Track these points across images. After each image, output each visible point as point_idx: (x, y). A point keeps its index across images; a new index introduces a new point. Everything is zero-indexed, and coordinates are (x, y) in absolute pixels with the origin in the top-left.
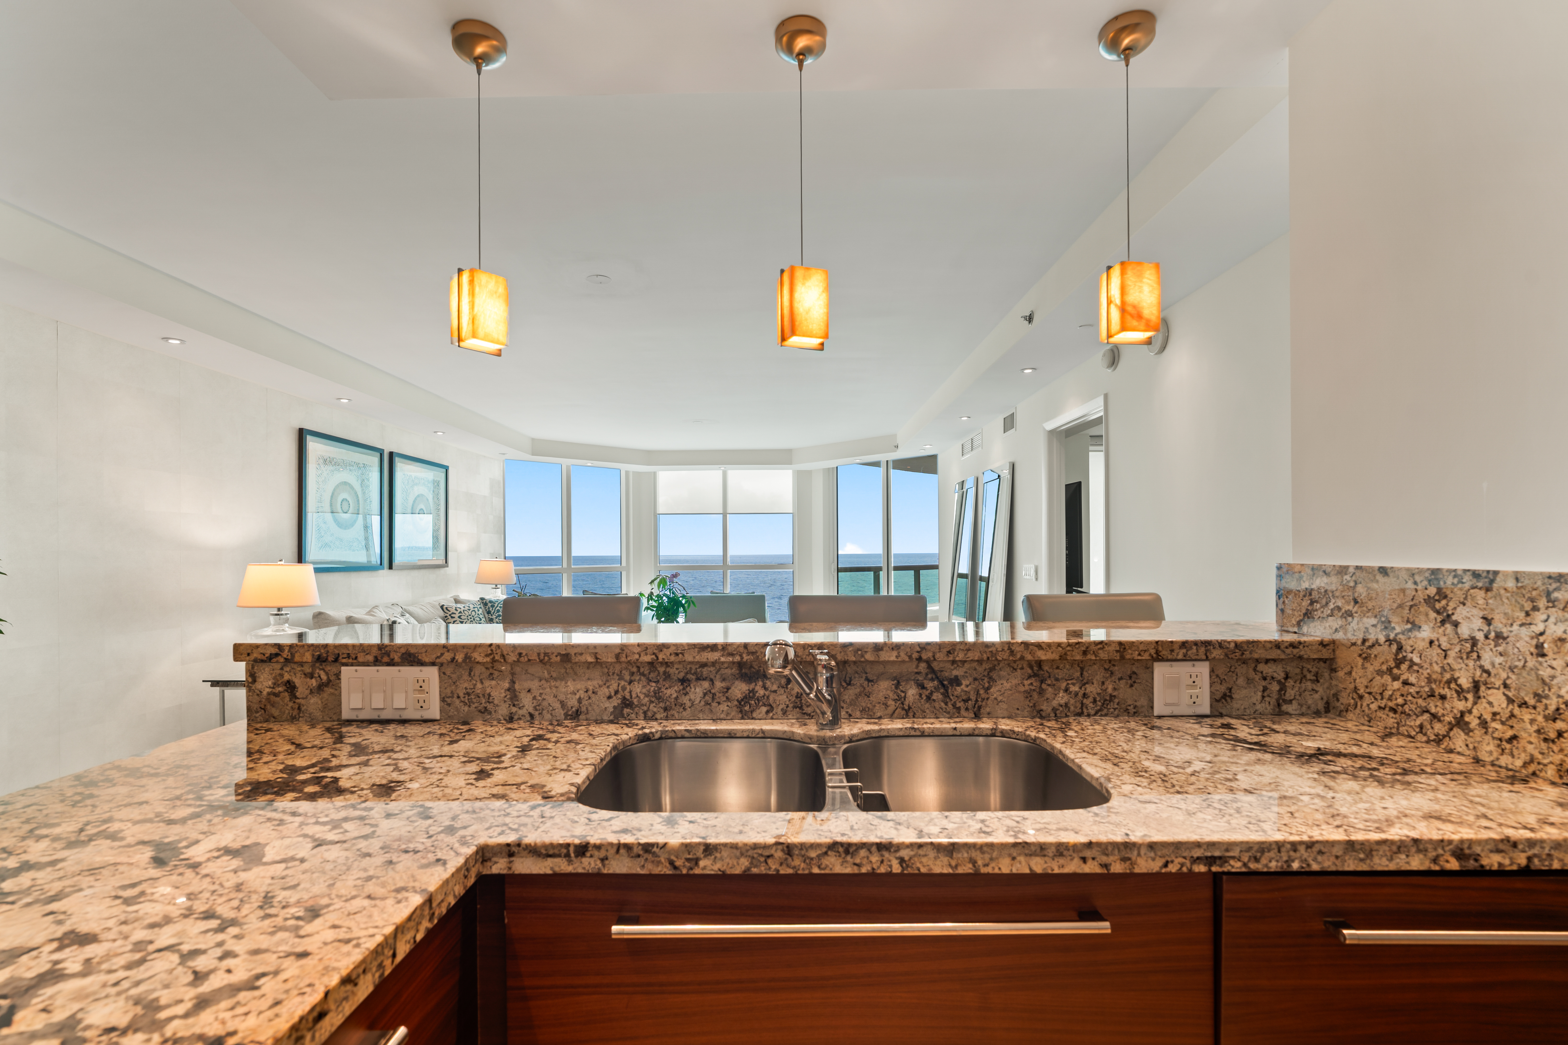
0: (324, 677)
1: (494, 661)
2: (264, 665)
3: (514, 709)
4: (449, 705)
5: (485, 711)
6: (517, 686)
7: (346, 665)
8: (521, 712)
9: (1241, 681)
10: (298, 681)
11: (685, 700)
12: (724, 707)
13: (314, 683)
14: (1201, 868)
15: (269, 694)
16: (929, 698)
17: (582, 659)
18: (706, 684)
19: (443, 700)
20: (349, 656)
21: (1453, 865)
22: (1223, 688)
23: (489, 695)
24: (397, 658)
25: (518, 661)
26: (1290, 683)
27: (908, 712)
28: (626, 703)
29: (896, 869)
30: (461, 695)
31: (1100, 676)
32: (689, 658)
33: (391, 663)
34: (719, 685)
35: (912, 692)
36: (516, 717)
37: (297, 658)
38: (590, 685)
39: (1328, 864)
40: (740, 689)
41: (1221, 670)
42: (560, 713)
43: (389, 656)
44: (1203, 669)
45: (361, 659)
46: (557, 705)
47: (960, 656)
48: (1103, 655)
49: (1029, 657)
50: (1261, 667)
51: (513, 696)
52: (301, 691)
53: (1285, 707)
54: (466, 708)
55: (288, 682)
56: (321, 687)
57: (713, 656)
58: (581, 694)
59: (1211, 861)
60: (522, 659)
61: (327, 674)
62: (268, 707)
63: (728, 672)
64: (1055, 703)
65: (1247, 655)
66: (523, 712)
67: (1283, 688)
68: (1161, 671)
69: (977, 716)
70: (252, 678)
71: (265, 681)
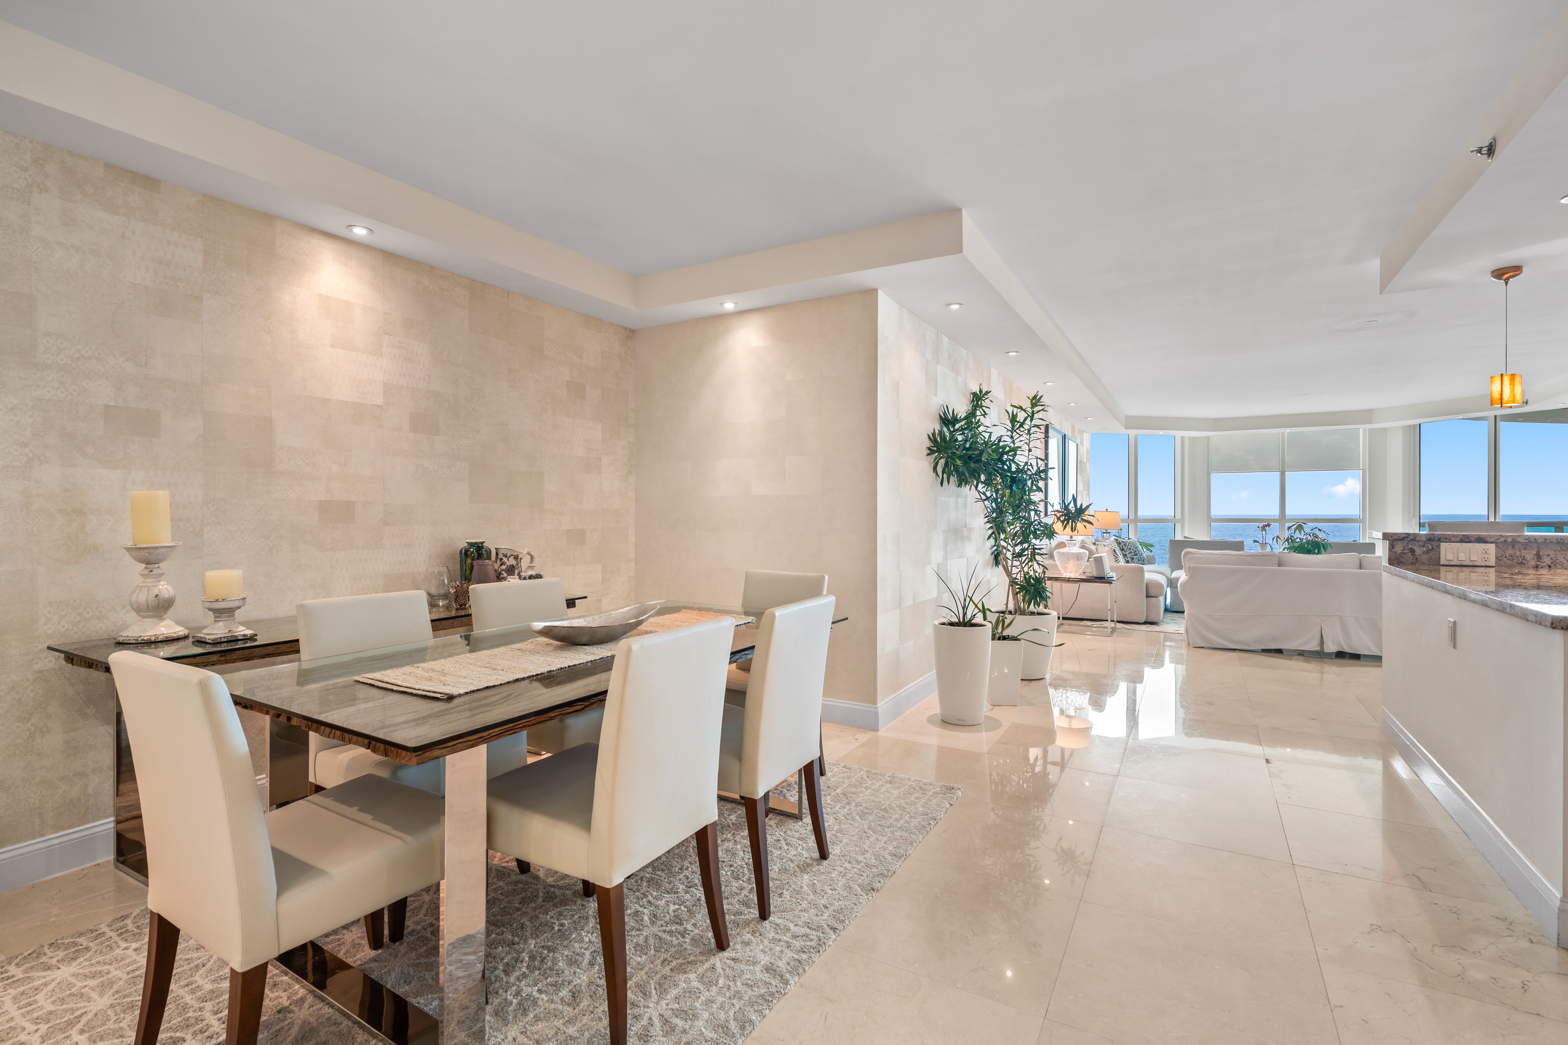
0: (1430, 547)
1: (1530, 542)
2: (1399, 541)
3: (1539, 563)
4: (1500, 560)
5: (1521, 563)
6: (1541, 553)
7: (1443, 542)
8: (1543, 564)
10: (1416, 548)
15: (1400, 553)
19: (1497, 558)
20: (1446, 538)
23: (1524, 557)
24: (1473, 540)
25: (1544, 542)
30: (1508, 556)
33: (1470, 542)
36: (1540, 566)
37: (1417, 540)
43: (1468, 538)
45: (1452, 540)
51: (1539, 557)
52: (1418, 553)
54: (1510, 562)
55: (1411, 548)
56: (1428, 551)
60: (1547, 541)
61: (1432, 546)
62: (1400, 558)
66: (1545, 564)
70: (1392, 547)
71: (1399, 548)
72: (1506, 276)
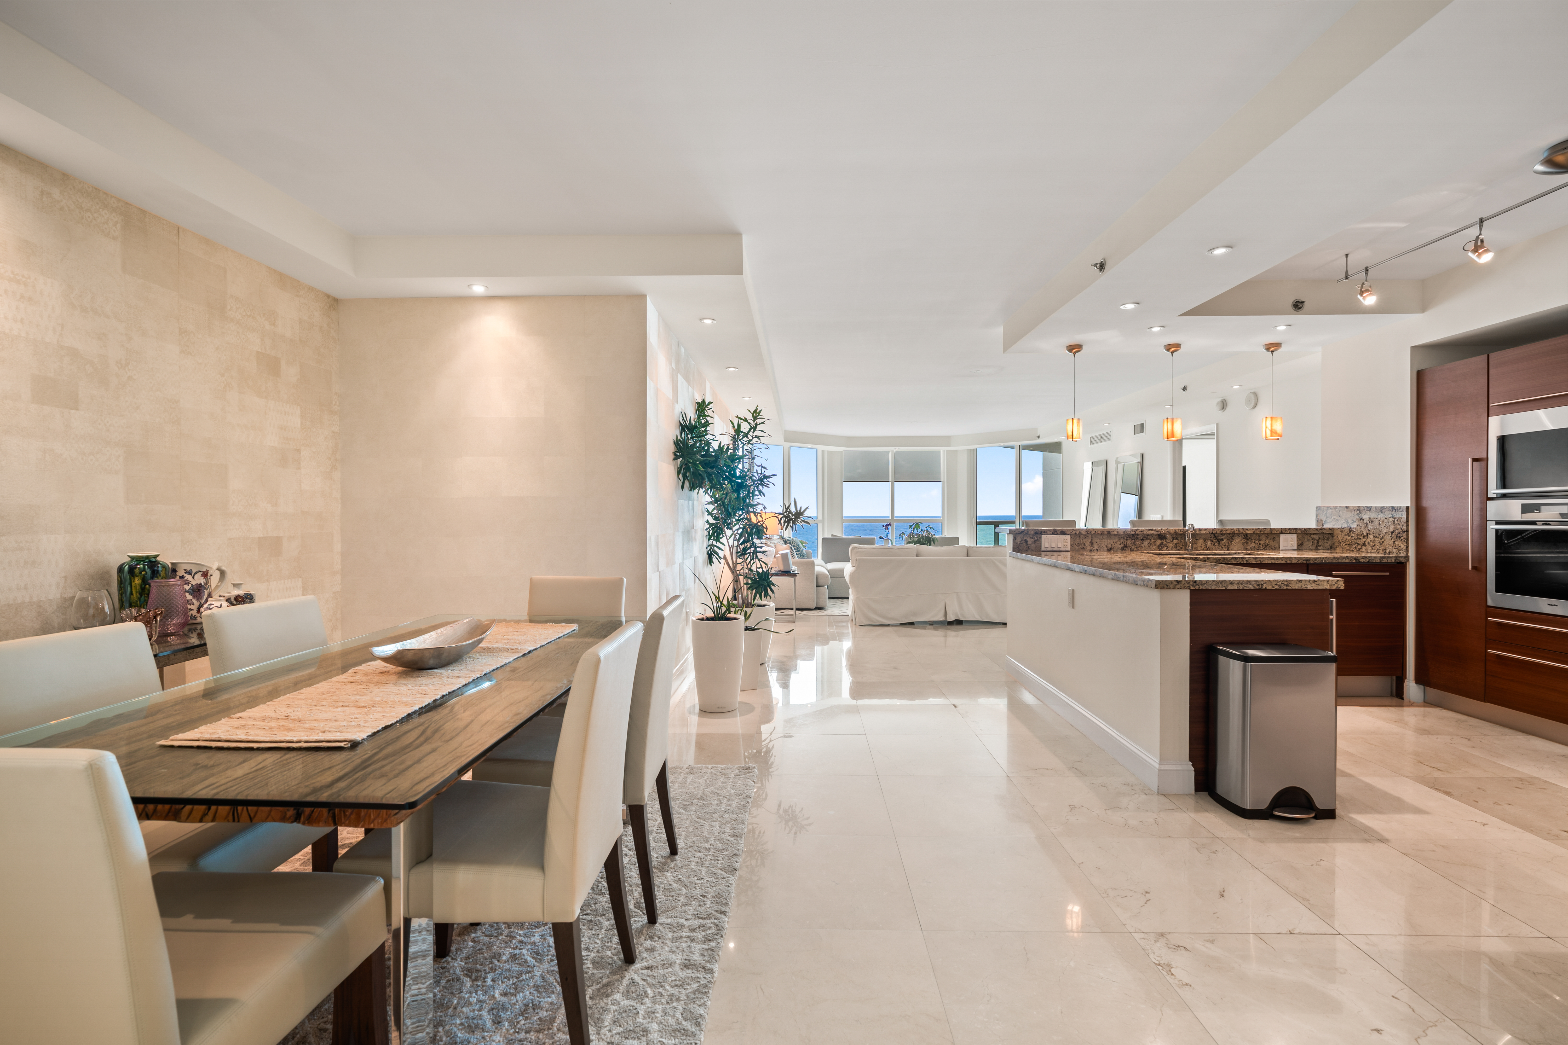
1: (1088, 533)
2: (1019, 535)
3: (1092, 548)
4: (1073, 547)
5: (1083, 548)
6: (1094, 541)
7: (1043, 534)
9: (1306, 540)
10: (1028, 540)
11: (1142, 545)
12: (1154, 547)
13: (1033, 540)
14: (1305, 562)
15: (1019, 544)
16: (1214, 545)
17: (1114, 533)
18: (1149, 541)
19: (1072, 545)
20: (1044, 532)
21: (1354, 561)
22: (1300, 542)
23: (1085, 544)
24: (1059, 533)
26: (1320, 541)
27: (1208, 549)
28: (1125, 546)
29: (1245, 562)
30: (1077, 544)
31: (1264, 538)
32: (1145, 533)
33: (1057, 534)
34: (1153, 541)
35: (1209, 543)
36: (1092, 550)
37: (1029, 533)
38: (1115, 541)
39: (1330, 561)
40: (1159, 542)
41: (1300, 536)
42: (1106, 549)
43: (1053, 532)
44: (1295, 536)
45: (1048, 533)
46: (1105, 547)
47: (1224, 532)
48: (1266, 532)
49: (1244, 533)
50: (1312, 536)
51: (1092, 543)
52: (1029, 543)
53: (1319, 548)
54: (1078, 548)
55: (1025, 539)
56: (1035, 541)
57: (1152, 532)
58: (1112, 543)
59: (1307, 560)
60: (1096, 533)
61: (1037, 537)
62: (1019, 547)
63: (1155, 537)
64: (1251, 546)
65: (1308, 532)
66: (1095, 548)
67: (1318, 542)
68: (1282, 536)
69: (1228, 550)
70: (1015, 539)
71: (1019, 540)
72: (1074, 351)
